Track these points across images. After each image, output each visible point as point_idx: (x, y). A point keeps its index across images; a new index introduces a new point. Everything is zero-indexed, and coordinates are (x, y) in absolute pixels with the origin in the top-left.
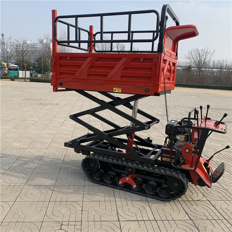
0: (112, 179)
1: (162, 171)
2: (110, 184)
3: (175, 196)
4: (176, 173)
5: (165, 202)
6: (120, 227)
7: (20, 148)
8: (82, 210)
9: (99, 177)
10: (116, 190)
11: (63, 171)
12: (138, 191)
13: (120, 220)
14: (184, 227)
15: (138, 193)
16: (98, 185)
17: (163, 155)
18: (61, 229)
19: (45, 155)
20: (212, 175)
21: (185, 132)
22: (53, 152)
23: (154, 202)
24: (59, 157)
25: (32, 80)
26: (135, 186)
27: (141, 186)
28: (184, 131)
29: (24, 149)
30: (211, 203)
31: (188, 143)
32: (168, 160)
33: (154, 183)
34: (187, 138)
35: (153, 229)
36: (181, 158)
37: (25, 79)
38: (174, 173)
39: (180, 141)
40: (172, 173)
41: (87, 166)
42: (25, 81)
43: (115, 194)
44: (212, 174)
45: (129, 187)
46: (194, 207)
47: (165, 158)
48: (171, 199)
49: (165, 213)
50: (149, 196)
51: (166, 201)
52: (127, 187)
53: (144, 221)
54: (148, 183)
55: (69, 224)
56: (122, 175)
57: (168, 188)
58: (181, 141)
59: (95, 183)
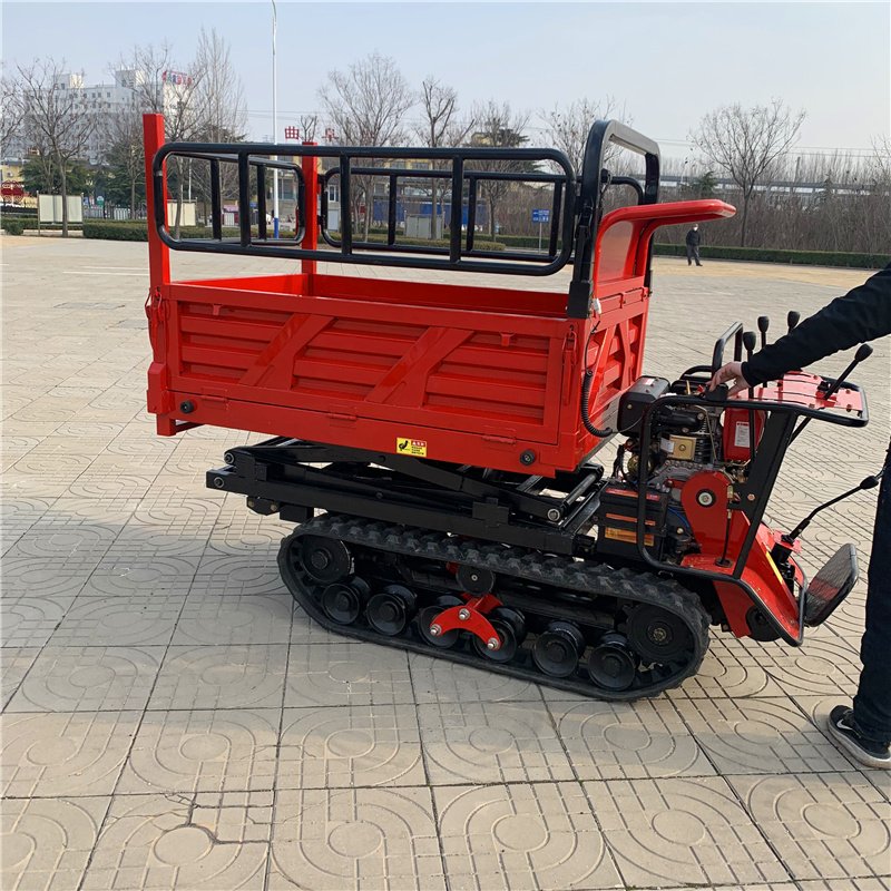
0: (402, 617)
1: (603, 581)
2: (396, 636)
3: (654, 680)
4: (662, 589)
5: (614, 706)
6: (435, 810)
7: (31, 498)
8: (279, 743)
9: (350, 609)
10: (420, 657)
11: (205, 585)
12: (507, 663)
13: (434, 781)
14: (692, 806)
15: (506, 669)
16: (344, 640)
17: (609, 515)
18: (189, 824)
19: (133, 521)
20: (806, 595)
21: (697, 425)
22: (168, 511)
23: (573, 705)
24: (191, 532)
25: (92, 231)
26: (493, 643)
27: (520, 643)
28: (693, 420)
29: (51, 502)
30: (799, 707)
31: (709, 467)
32: (628, 536)
33: (571, 632)
34: (706, 447)
35: (569, 816)
36: (680, 531)
37: (63, 228)
38: (652, 591)
39: (676, 460)
40: (644, 590)
41: (302, 564)
42: (65, 236)
43: (414, 676)
44: (804, 590)
45: (472, 647)
46: (731, 724)
47: (616, 531)
48: (639, 693)
49: (615, 749)
50: (549, 681)
51: (618, 701)
52: (463, 648)
53: (531, 783)
54: (548, 629)
55: (224, 804)
56: (442, 598)
57: (627, 648)
58: (680, 460)
59: (333, 631)
